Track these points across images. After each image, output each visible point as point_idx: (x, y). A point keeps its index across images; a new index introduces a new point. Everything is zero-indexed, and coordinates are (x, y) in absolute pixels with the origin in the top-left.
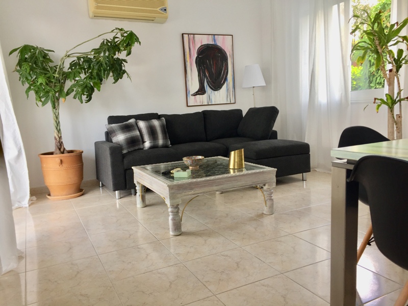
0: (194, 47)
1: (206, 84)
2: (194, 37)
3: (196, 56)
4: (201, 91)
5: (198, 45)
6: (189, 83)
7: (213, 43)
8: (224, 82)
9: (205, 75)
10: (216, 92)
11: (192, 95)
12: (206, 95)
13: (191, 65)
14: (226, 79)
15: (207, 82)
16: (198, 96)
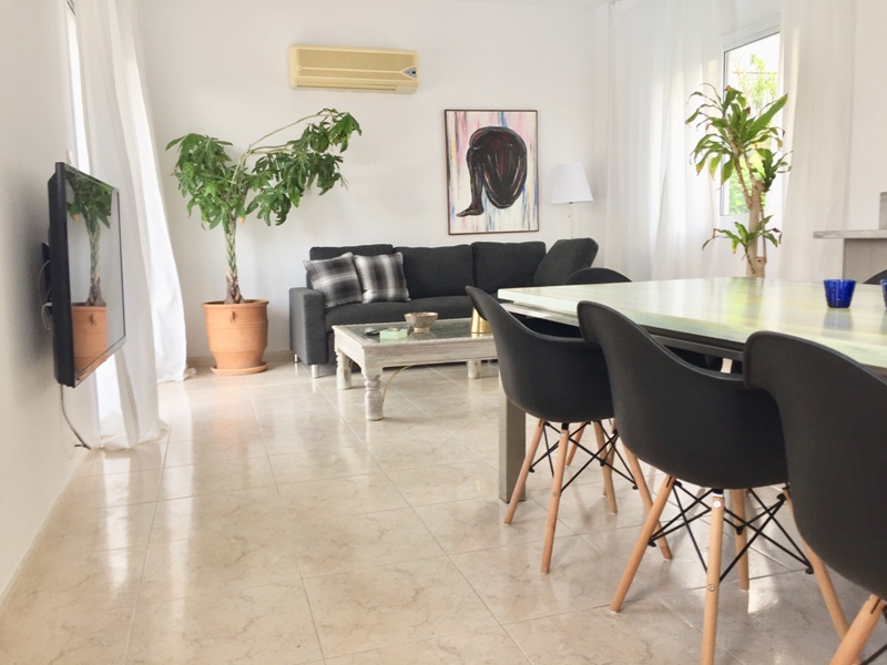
0: (465, 133)
1: (484, 196)
2: (465, 116)
3: (468, 147)
4: (476, 208)
5: (472, 130)
6: (454, 195)
7: (500, 125)
8: (518, 194)
9: (483, 182)
10: (503, 211)
11: (458, 215)
12: (483, 215)
13: (458, 162)
14: (522, 188)
15: (487, 192)
16: (469, 217)
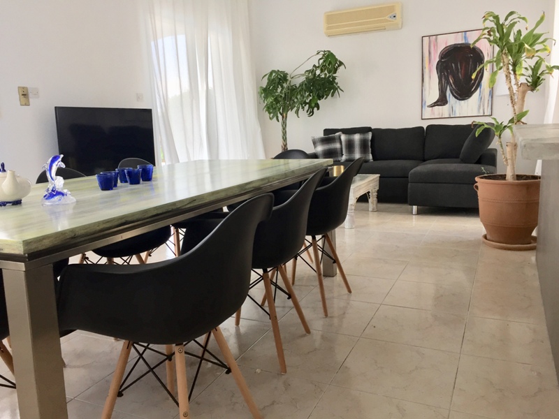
0: (436, 51)
1: (448, 92)
2: (436, 39)
3: (438, 60)
4: (442, 101)
5: (441, 47)
6: (426, 93)
7: (463, 42)
8: (476, 89)
9: (448, 82)
10: (463, 102)
11: (428, 106)
12: (447, 106)
13: (430, 71)
14: (479, 85)
15: (451, 90)
16: (437, 107)
